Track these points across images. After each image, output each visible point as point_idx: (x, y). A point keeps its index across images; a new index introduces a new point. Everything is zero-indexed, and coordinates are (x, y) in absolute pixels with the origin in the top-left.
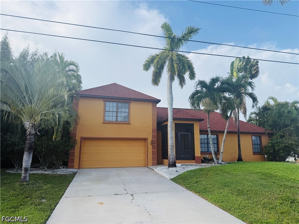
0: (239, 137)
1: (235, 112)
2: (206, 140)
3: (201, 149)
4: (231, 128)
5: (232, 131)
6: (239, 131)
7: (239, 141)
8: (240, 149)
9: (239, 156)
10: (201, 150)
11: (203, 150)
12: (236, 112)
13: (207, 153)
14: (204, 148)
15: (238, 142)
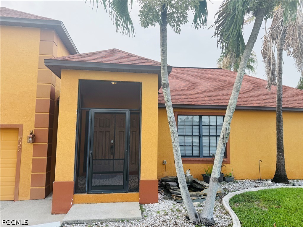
0: (279, 121)
1: (272, 61)
2: (197, 127)
3: (183, 148)
4: (261, 99)
5: (262, 105)
6: (279, 105)
7: (279, 130)
8: (283, 152)
9: (277, 169)
10: (183, 152)
11: (188, 153)
12: (274, 60)
13: (197, 159)
14: (190, 148)
15: (276, 132)
